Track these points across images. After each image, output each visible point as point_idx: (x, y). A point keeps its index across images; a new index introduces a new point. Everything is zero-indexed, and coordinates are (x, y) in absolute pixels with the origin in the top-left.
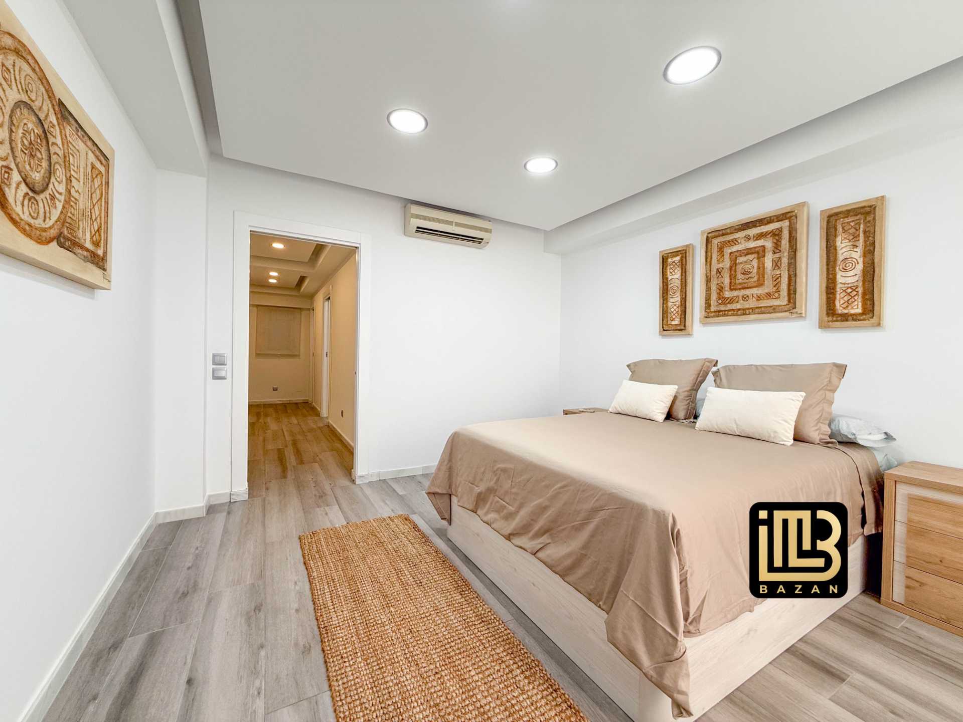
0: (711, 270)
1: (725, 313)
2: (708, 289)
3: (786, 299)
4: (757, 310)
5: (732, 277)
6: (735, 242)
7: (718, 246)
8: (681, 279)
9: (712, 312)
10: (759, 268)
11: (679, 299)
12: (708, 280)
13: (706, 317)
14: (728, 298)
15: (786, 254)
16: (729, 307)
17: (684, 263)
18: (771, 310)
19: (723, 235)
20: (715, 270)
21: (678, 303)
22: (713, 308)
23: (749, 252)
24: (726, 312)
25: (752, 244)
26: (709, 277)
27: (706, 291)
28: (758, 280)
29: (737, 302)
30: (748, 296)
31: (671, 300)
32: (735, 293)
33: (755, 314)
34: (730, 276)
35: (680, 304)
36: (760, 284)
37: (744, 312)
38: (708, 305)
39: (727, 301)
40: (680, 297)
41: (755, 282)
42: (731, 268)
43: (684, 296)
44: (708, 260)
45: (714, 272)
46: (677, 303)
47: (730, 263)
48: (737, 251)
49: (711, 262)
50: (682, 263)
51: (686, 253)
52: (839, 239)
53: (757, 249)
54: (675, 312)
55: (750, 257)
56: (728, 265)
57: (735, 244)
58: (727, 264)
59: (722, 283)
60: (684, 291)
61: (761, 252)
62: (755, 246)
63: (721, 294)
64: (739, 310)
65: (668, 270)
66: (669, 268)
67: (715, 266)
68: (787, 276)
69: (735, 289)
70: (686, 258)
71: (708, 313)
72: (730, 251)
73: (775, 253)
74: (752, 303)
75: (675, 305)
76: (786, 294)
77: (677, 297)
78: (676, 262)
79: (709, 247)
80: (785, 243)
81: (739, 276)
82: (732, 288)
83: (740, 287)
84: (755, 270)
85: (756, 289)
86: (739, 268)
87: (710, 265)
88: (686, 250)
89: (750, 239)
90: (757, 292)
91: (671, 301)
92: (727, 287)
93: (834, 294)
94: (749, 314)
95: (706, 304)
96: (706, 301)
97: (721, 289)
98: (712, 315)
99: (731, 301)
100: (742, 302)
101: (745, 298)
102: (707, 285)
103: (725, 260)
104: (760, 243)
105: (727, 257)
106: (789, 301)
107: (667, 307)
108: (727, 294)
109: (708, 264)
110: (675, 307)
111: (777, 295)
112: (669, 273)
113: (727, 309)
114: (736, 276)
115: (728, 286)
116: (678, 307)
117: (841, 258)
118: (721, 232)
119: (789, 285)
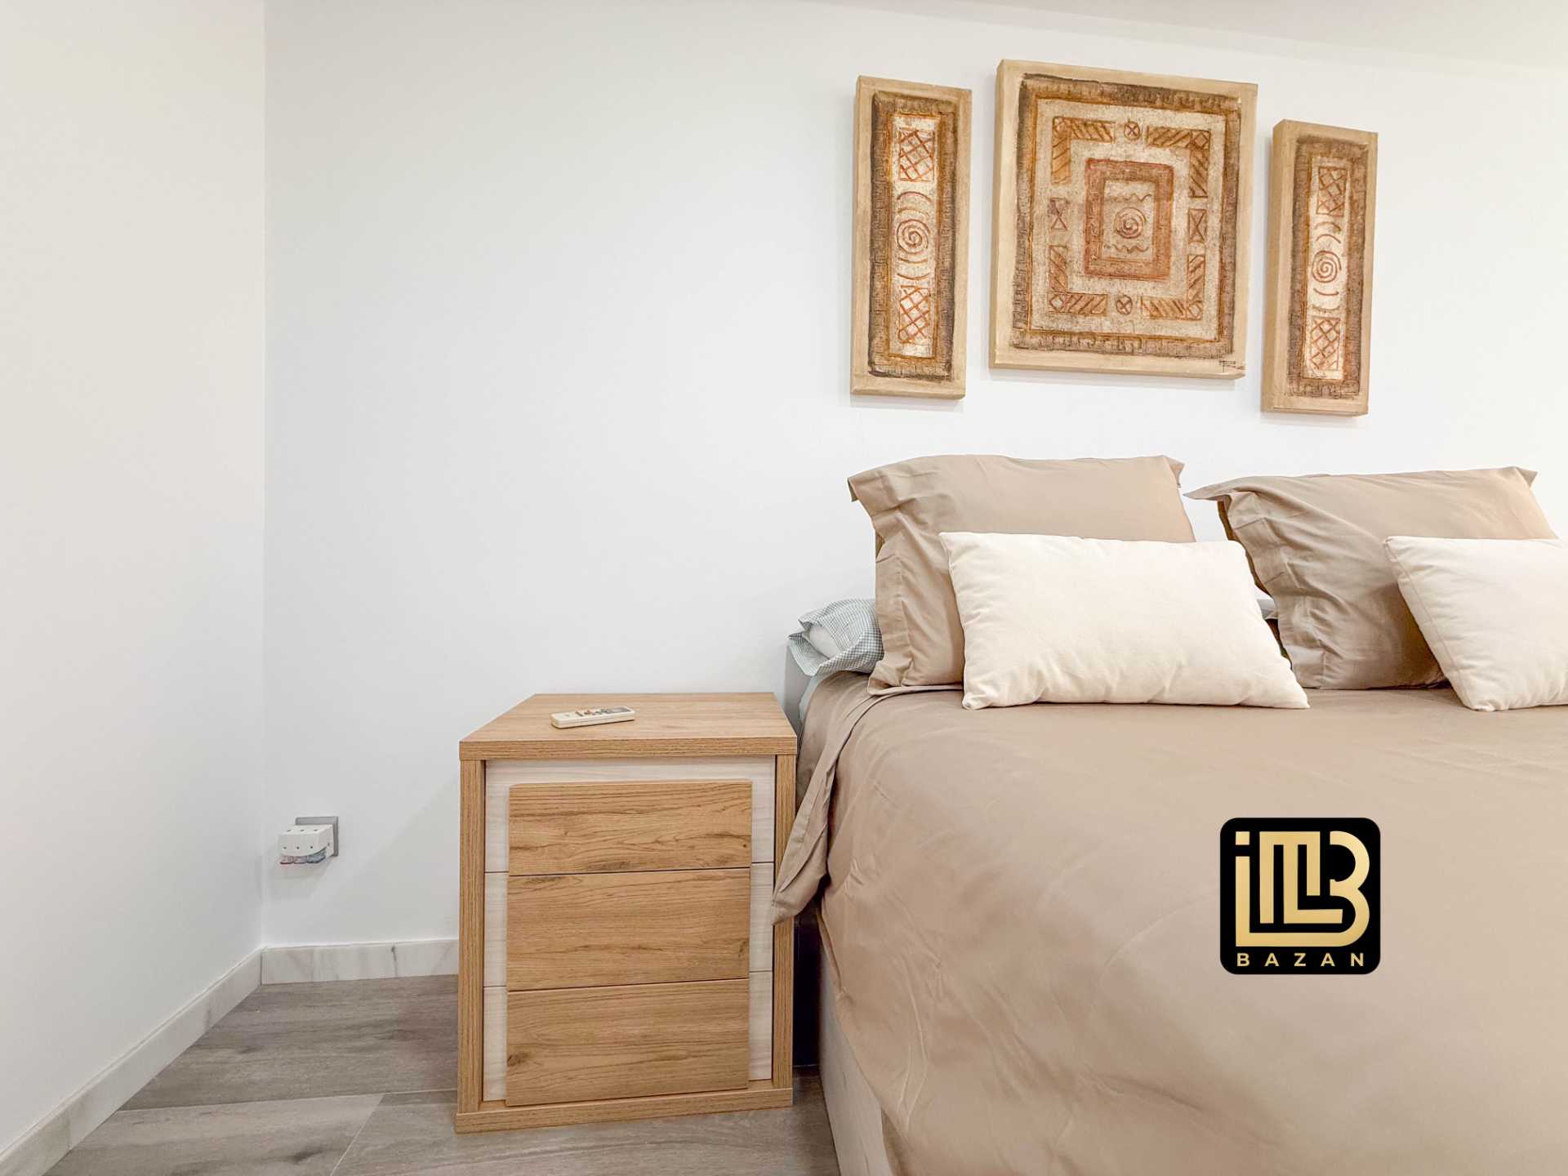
0: (1032, 197)
1: (1069, 341)
2: (1024, 257)
3: (1214, 325)
4: (1151, 345)
5: (1093, 235)
6: (1099, 130)
7: (1054, 128)
8: (940, 203)
9: (1034, 333)
10: (1158, 227)
11: (929, 269)
12: (1025, 230)
13: (1017, 346)
14: (1081, 296)
15: (1216, 206)
16: (1083, 324)
17: (949, 148)
18: (1180, 348)
19: (1070, 97)
20: (1046, 202)
21: (929, 285)
22: (1038, 320)
23: (1135, 172)
24: (1075, 339)
25: (1143, 154)
26: (1028, 219)
27: (1018, 262)
28: (1157, 259)
29: (1104, 313)
30: (1130, 301)
31: (904, 269)
32: (1098, 286)
33: (1145, 354)
34: (1087, 231)
35: (933, 286)
36: (1159, 274)
37: (1120, 344)
38: (1022, 310)
39: (1078, 307)
40: (933, 263)
41: (1147, 264)
42: (1089, 204)
43: (947, 264)
44: (1026, 162)
45: (1041, 209)
46: (924, 283)
47: (1088, 194)
48: (1108, 161)
49: (1033, 171)
50: (942, 145)
51: (955, 114)
52: (1313, 201)
53: (1154, 172)
54: (915, 313)
55: (1141, 189)
56: (1081, 197)
57: (1103, 140)
58: (1077, 190)
59: (1065, 247)
60: (948, 245)
61: (1163, 183)
62: (1152, 161)
63: (1062, 279)
64: (1107, 337)
65: (895, 159)
66: (895, 148)
67: (1046, 188)
68: (1217, 265)
69: (1100, 274)
70: (955, 131)
71: (1023, 334)
72: (1087, 155)
73: (1194, 196)
74: (1138, 323)
75: (917, 290)
76: (1214, 312)
77: (925, 261)
78: (923, 136)
79: (1029, 122)
80: (1215, 172)
81: (1111, 238)
82: (1092, 268)
83: (1111, 270)
84: (1148, 232)
85: (1151, 284)
86: (1112, 213)
87: (1032, 180)
88: (956, 107)
89: (1138, 136)
90: (1151, 293)
91: (903, 272)
92: (1078, 265)
93: (1302, 329)
94: (1132, 353)
95: (1016, 303)
96: (1017, 293)
97: (1060, 265)
98: (1035, 340)
99: (1090, 306)
100: (1114, 314)
101: (1124, 304)
102: (1019, 245)
103: (1074, 178)
104: (1162, 156)
105: (1078, 169)
106: (1220, 333)
107: (886, 287)
108: (1078, 284)
109: (1026, 177)
110: (916, 297)
111: (1195, 310)
112: (895, 169)
113: (1077, 329)
114: (1101, 233)
115: (1081, 262)
116: (926, 299)
117: (1315, 247)
118: (1063, 87)
119: (1221, 289)
